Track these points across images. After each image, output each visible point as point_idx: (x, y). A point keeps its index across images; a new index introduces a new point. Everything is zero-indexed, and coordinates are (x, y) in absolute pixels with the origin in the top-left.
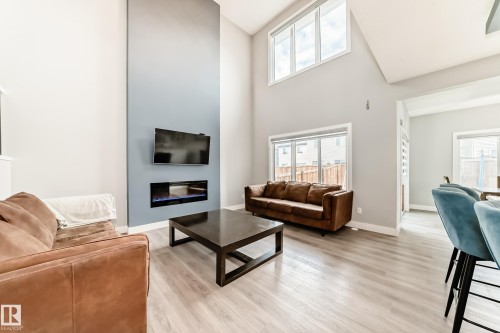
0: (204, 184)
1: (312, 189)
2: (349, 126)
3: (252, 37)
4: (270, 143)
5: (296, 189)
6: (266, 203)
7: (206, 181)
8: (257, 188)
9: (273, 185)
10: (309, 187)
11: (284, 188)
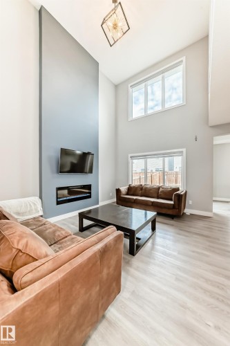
0: (89, 187)
1: (161, 189)
2: (184, 150)
3: (116, 87)
4: (129, 158)
5: (150, 190)
6: (133, 199)
7: (90, 185)
8: (124, 189)
9: (134, 187)
10: (159, 188)
11: (142, 189)
